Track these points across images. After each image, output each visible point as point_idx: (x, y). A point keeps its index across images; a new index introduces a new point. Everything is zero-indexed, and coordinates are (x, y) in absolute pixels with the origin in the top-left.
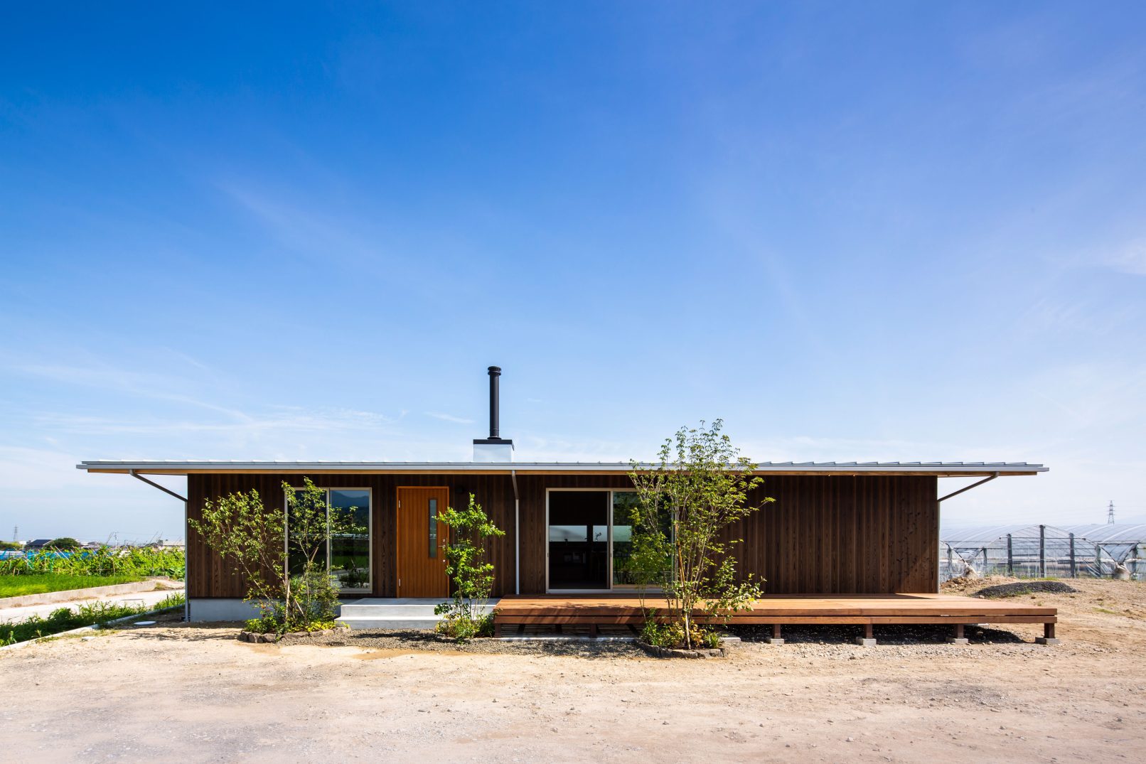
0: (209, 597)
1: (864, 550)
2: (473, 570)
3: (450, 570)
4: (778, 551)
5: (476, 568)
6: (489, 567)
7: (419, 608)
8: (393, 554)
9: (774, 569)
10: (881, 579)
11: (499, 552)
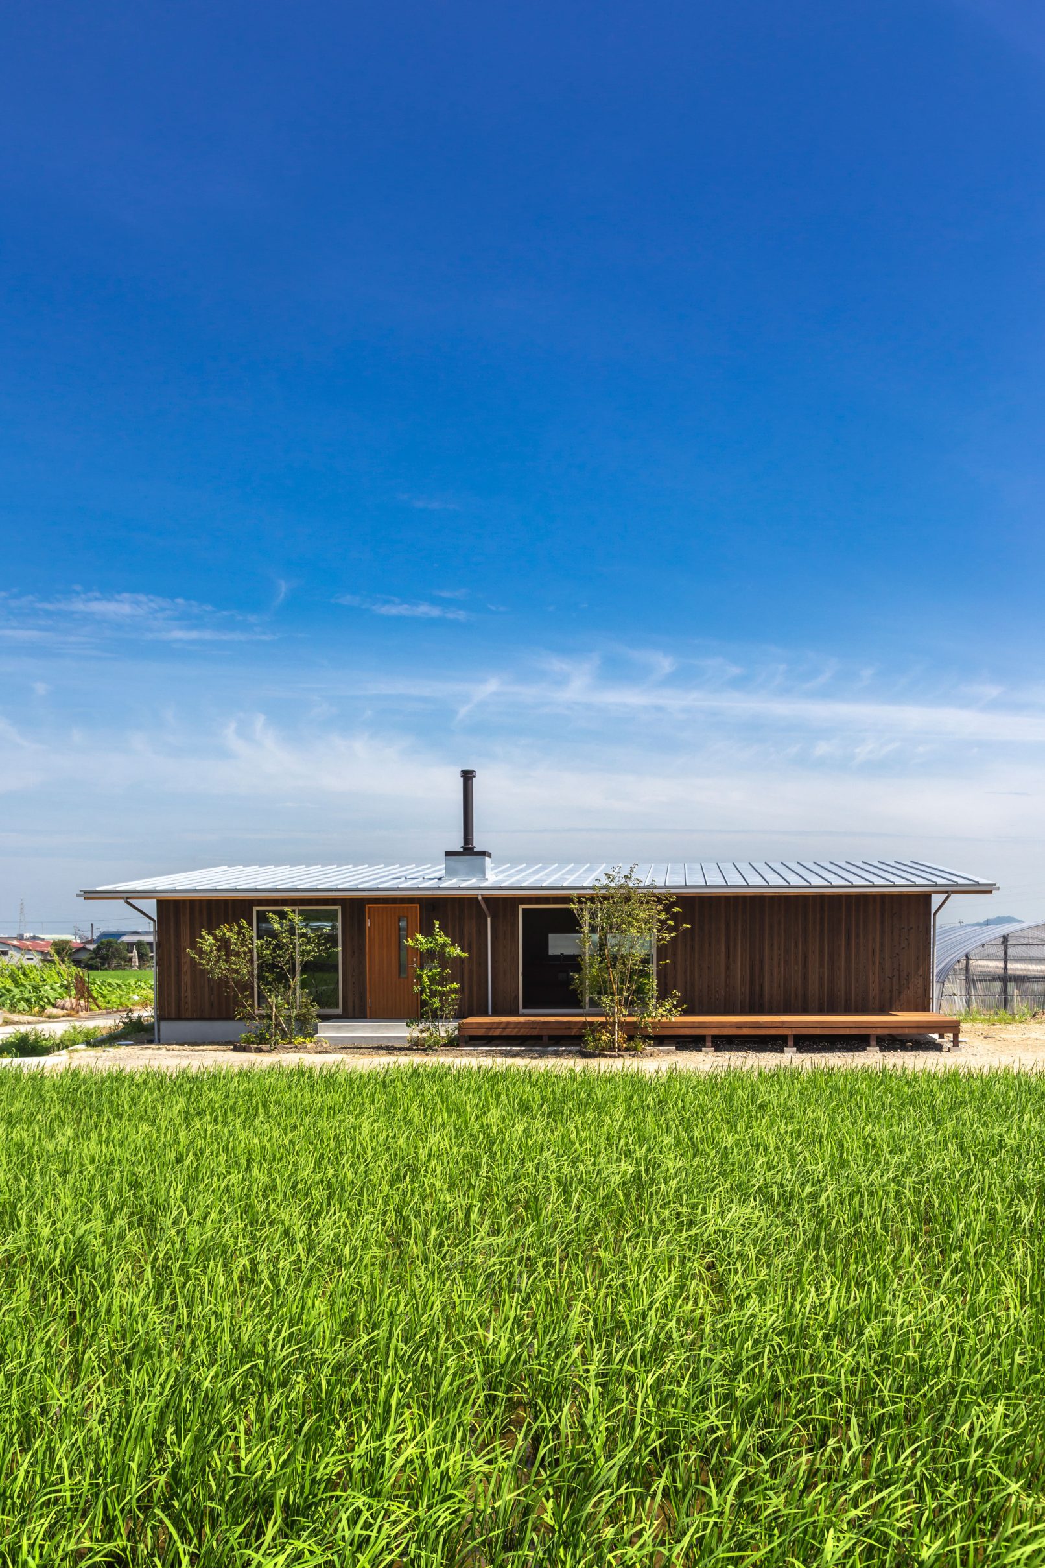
0: (179, 1018)
1: (853, 965)
2: (440, 988)
3: (416, 989)
4: (762, 968)
5: (442, 987)
6: (455, 986)
7: (392, 1026)
8: (362, 973)
9: (757, 987)
10: (871, 998)
11: (471, 971)
